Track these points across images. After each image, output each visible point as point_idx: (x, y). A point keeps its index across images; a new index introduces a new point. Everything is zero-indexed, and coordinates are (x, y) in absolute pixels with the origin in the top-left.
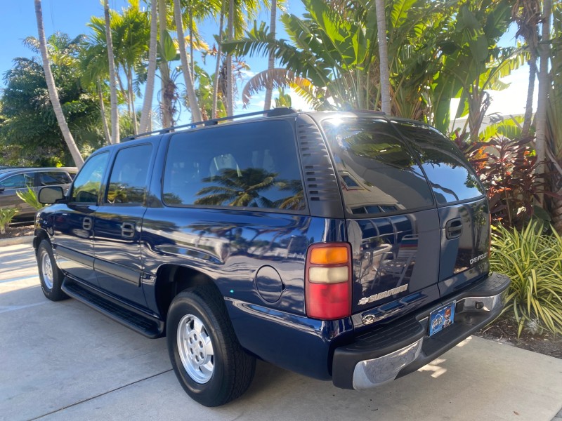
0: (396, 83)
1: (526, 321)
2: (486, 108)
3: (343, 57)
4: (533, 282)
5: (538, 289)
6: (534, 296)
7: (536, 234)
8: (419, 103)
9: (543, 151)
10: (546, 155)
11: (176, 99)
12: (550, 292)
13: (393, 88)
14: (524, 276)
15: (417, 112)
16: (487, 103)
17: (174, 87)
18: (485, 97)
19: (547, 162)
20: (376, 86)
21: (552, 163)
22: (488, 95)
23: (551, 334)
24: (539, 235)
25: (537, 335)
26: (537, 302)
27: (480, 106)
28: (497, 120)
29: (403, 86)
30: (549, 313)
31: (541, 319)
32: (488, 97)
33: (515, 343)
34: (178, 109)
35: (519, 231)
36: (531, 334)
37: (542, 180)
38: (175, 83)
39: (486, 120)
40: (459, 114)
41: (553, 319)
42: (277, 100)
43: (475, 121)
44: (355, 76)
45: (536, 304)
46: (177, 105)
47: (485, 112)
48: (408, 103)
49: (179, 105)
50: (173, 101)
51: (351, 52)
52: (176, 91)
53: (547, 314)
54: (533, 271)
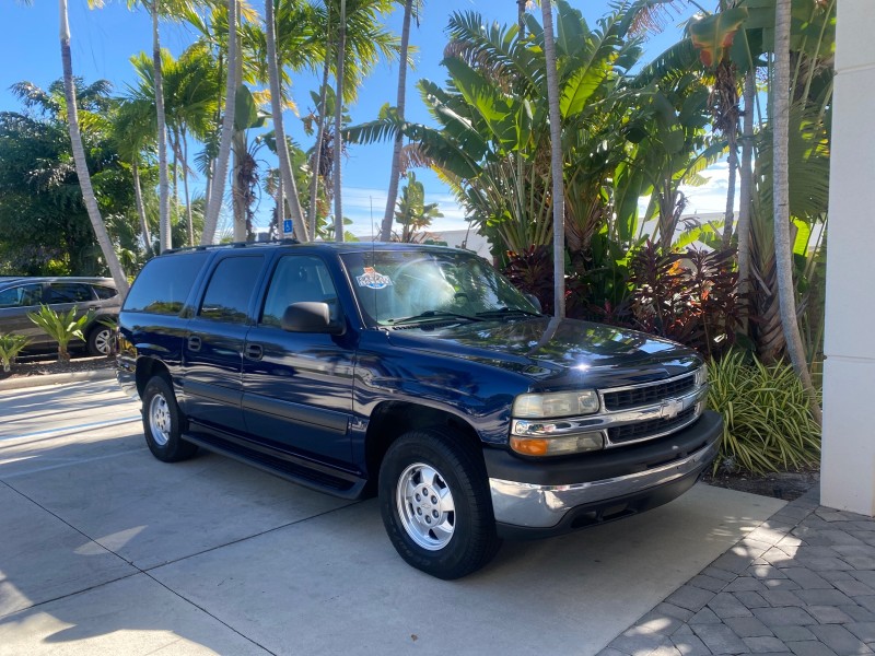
0: (569, 176)
1: (723, 460)
2: (681, 211)
3: (502, 141)
4: (729, 415)
5: (735, 426)
6: (732, 434)
7: (736, 363)
8: (597, 202)
9: (746, 266)
10: (750, 270)
11: (254, 181)
12: (750, 429)
13: (565, 182)
14: (721, 410)
15: (593, 212)
16: (682, 205)
17: (254, 164)
18: (679, 198)
19: (751, 278)
20: (542, 176)
21: (758, 281)
22: (682, 195)
23: (749, 473)
24: (739, 365)
25: (733, 474)
26: (734, 438)
27: (673, 208)
28: (693, 227)
29: (576, 180)
30: (747, 451)
31: (738, 457)
32: (683, 199)
33: (710, 482)
34: (257, 195)
35: (717, 362)
36: (727, 474)
37: (746, 301)
38: (255, 158)
39: (680, 226)
40: (648, 217)
41: (752, 458)
42: (405, 189)
43: (667, 227)
44: (515, 164)
45: (733, 440)
46: (256, 190)
47: (679, 216)
48: (583, 201)
49: (258, 189)
50: (251, 184)
51: (512, 135)
52: (256, 170)
53: (746, 452)
54: (730, 403)
